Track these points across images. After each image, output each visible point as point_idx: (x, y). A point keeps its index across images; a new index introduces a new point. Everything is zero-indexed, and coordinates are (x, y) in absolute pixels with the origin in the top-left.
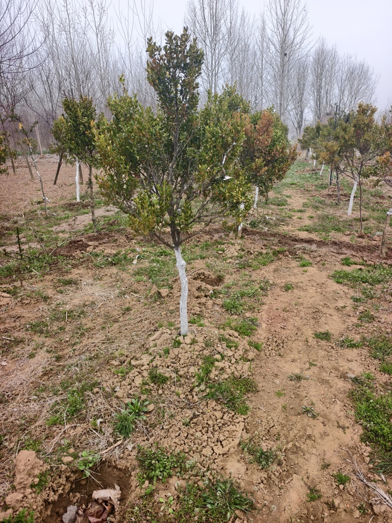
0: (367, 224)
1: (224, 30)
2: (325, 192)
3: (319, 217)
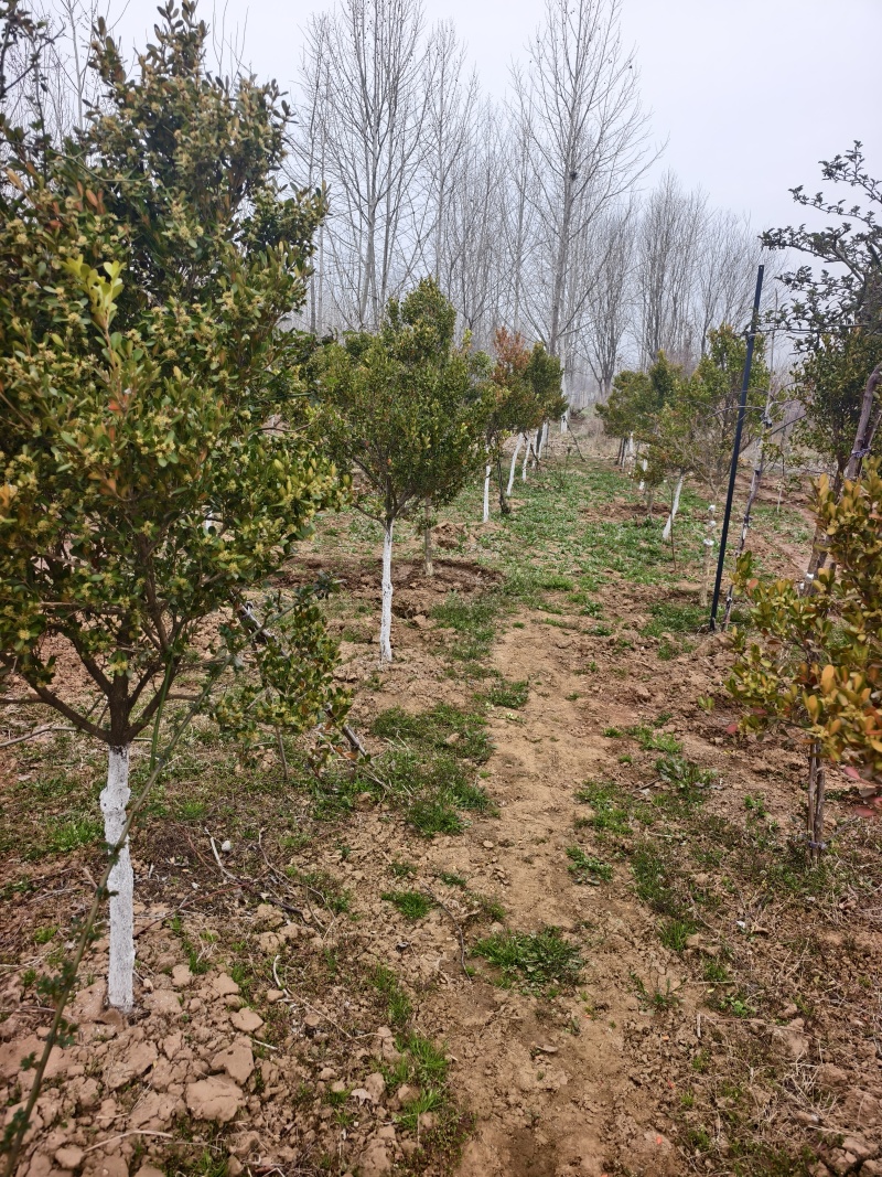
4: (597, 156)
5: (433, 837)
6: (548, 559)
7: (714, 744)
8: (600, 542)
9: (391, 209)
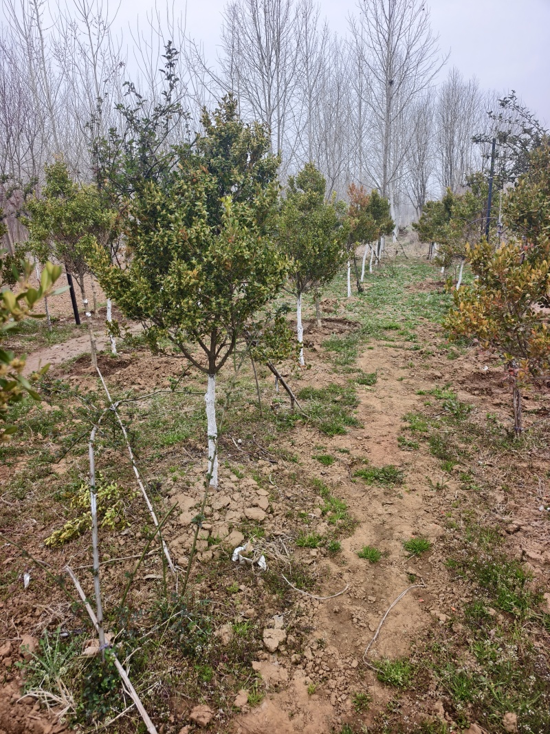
4: (405, 69)
5: (333, 436)
6: (386, 314)
7: (474, 394)
8: (417, 303)
9: (281, 115)
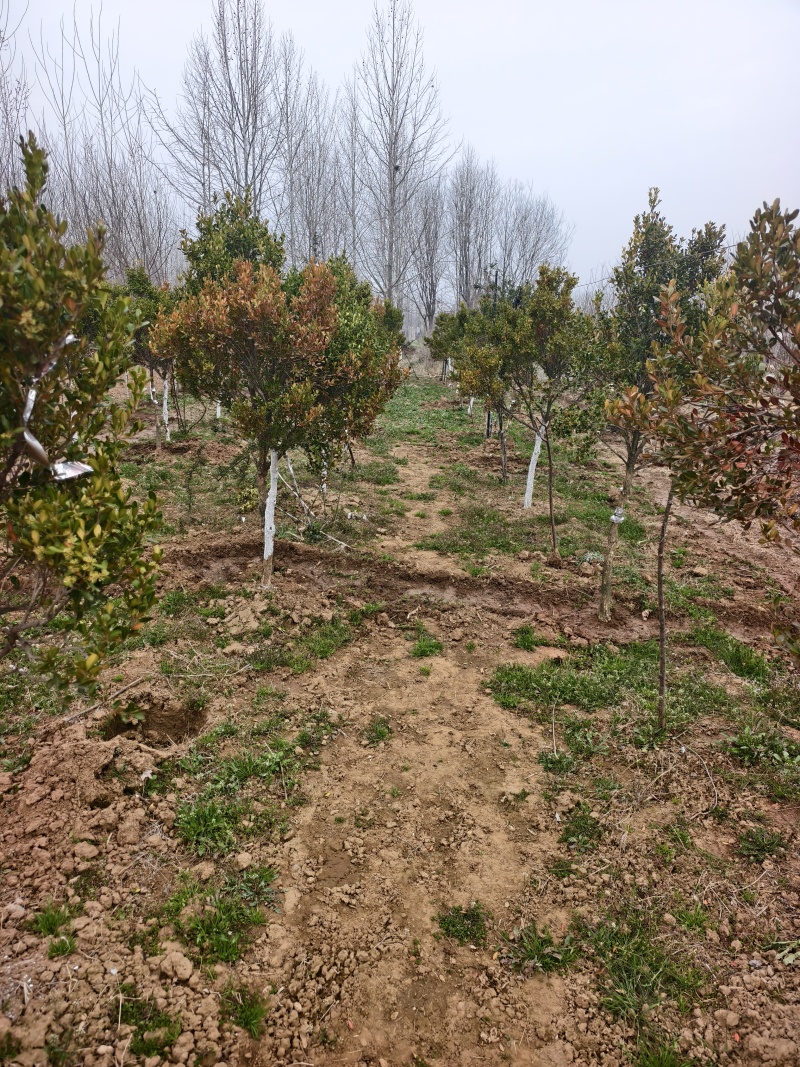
0: (565, 532)
1: (272, 106)
2: (477, 452)
3: (463, 513)
